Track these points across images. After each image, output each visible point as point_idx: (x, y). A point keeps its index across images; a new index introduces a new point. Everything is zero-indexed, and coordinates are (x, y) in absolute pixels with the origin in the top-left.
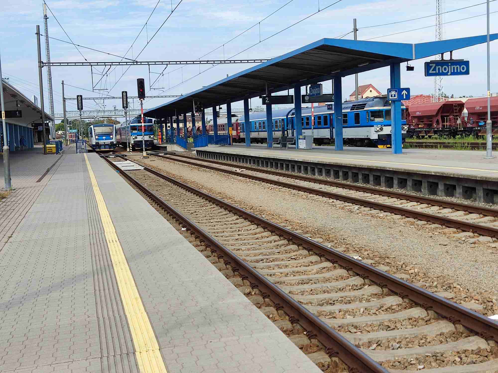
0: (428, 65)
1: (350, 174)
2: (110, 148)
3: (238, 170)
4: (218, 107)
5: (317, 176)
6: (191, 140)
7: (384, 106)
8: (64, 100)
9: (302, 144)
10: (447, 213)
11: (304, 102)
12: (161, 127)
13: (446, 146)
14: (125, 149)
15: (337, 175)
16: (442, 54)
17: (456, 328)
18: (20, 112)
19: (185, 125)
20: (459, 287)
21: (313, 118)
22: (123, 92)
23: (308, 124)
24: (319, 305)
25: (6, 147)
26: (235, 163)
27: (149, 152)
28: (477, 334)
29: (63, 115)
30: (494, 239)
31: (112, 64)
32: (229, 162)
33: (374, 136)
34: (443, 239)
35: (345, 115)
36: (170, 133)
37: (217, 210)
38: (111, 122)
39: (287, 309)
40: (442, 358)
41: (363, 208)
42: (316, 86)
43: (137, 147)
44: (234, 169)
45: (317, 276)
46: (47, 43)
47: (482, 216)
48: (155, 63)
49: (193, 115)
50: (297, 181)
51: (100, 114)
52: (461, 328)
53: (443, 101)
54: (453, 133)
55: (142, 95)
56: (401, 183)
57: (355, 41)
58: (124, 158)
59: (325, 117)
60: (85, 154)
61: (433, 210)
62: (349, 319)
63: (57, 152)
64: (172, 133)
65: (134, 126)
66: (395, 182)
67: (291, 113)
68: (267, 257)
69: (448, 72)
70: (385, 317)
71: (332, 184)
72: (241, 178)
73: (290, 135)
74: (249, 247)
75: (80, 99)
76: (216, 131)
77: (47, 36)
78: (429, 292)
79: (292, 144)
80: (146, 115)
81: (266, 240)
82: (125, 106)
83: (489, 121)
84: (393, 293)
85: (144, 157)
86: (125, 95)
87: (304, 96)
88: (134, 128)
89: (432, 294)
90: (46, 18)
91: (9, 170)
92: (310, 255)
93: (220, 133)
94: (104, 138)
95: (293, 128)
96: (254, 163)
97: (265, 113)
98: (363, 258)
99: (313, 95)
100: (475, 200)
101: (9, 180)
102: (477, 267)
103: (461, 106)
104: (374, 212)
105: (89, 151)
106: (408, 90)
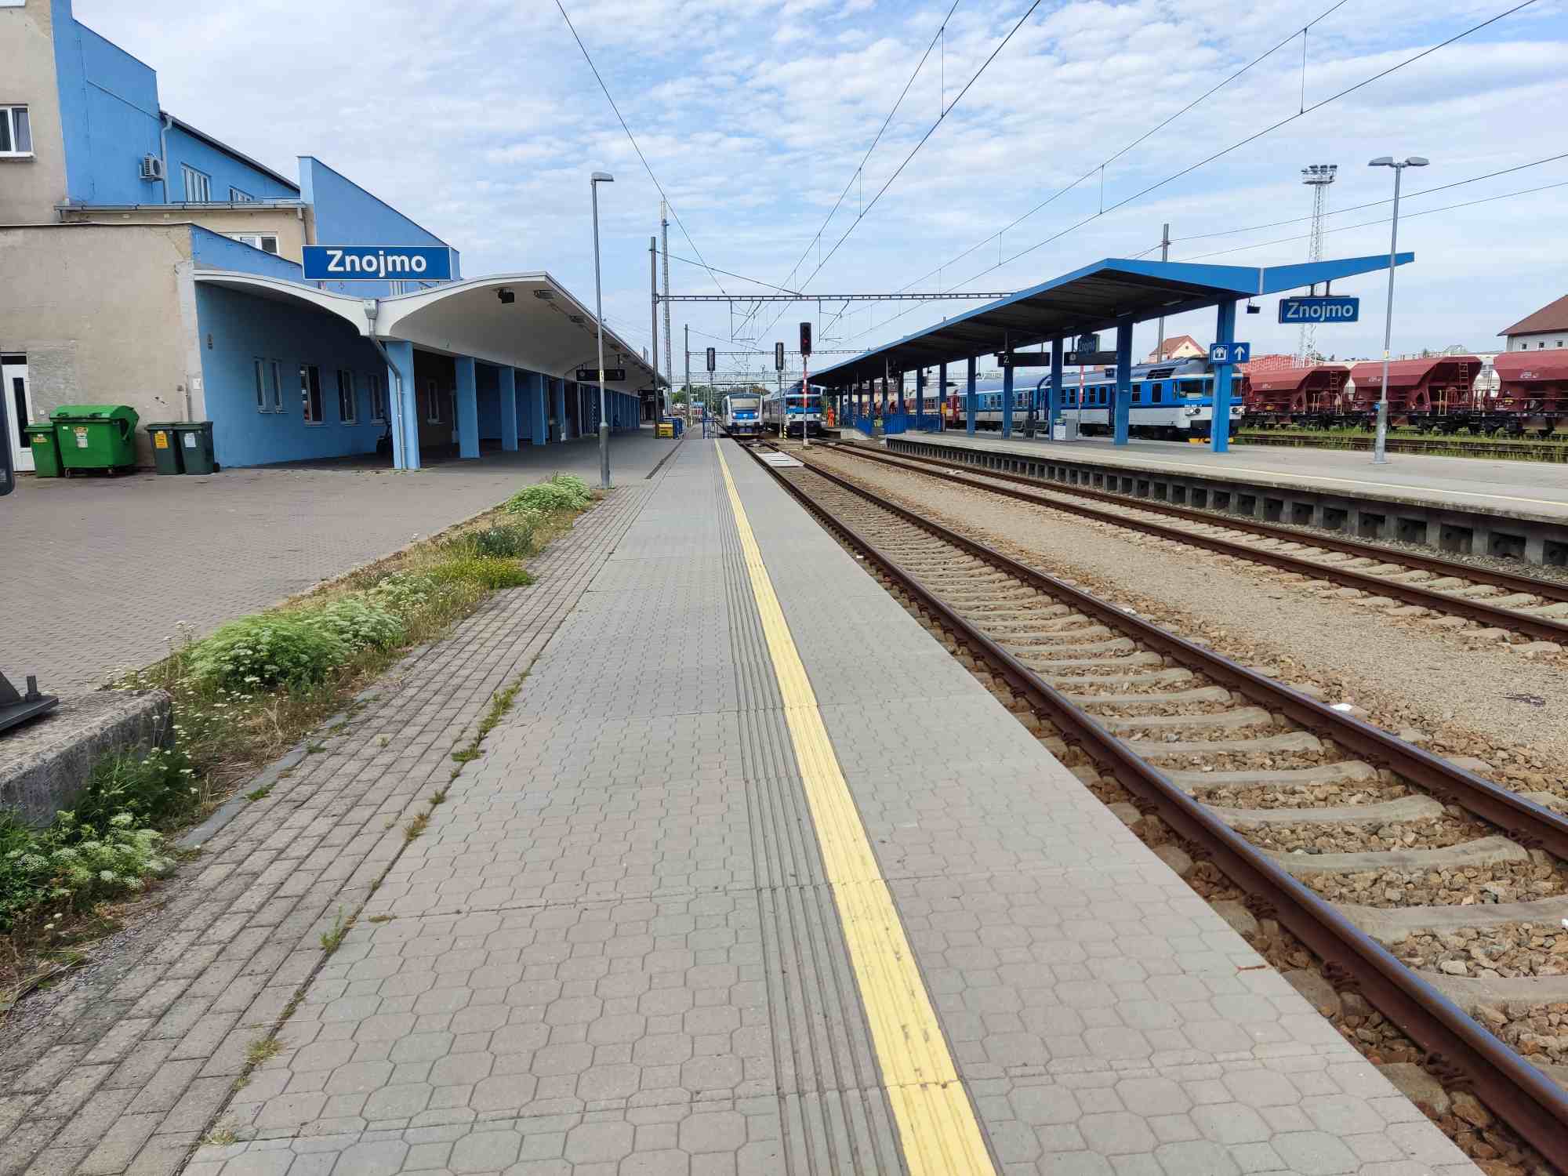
0: (1285, 305)
1: (1135, 484)
2: (753, 431)
3: (952, 472)
4: (925, 370)
5: (1080, 486)
6: (879, 423)
7: (1206, 372)
8: (688, 354)
9: (1060, 432)
10: (1291, 550)
11: (1067, 363)
12: (834, 401)
13: (1308, 442)
14: (776, 433)
15: (1112, 484)
16: (1312, 286)
17: (1274, 719)
18: (623, 372)
19: (872, 398)
20: (1290, 660)
21: (1081, 391)
22: (777, 344)
23: (1072, 400)
24: (1061, 675)
25: (603, 424)
26: (947, 461)
27: (813, 440)
28: (1306, 729)
29: (684, 379)
30: (1364, 593)
31: (762, 298)
32: (938, 459)
33: (1184, 423)
34: (1277, 590)
35: (1137, 387)
36: (846, 410)
37: (913, 531)
38: (757, 392)
39: (1007, 677)
40: (1244, 760)
41: (1149, 537)
42: (1090, 339)
43: (795, 431)
44: (944, 470)
45: (1061, 633)
46: (666, 263)
47: (1350, 556)
48: (830, 297)
49: (885, 383)
50: (1045, 491)
51: (740, 378)
52: (1281, 720)
53: (1313, 365)
54: (1326, 420)
55: (806, 348)
56: (1220, 500)
57: (1164, 264)
58: (774, 448)
59: (1103, 390)
60: (716, 440)
61: (1269, 545)
62: (1104, 696)
63: (675, 437)
64: (851, 411)
65: (792, 399)
66: (1210, 498)
67: (1046, 382)
68: (987, 603)
69: (1320, 316)
70: (1160, 697)
71: (1102, 498)
72: (955, 484)
73: (1042, 418)
74: (959, 587)
75: (711, 354)
76: (920, 408)
77: (665, 254)
78: (1239, 665)
79: (1044, 433)
80: (812, 380)
81: (987, 578)
82: (780, 366)
83: (1384, 401)
84: (1179, 664)
85: (805, 448)
86: (780, 348)
87: (1067, 354)
88: (791, 401)
89: (1244, 670)
90: (665, 224)
91: (607, 459)
92: (1053, 604)
93: (927, 411)
94: (745, 415)
95: (1047, 406)
96: (979, 461)
97: (1002, 381)
98: (1138, 612)
99: (1084, 352)
100: (1345, 531)
101: (606, 475)
102: (1326, 632)
103: (1343, 375)
104: (1166, 543)
105: (722, 436)
106: (1246, 346)
